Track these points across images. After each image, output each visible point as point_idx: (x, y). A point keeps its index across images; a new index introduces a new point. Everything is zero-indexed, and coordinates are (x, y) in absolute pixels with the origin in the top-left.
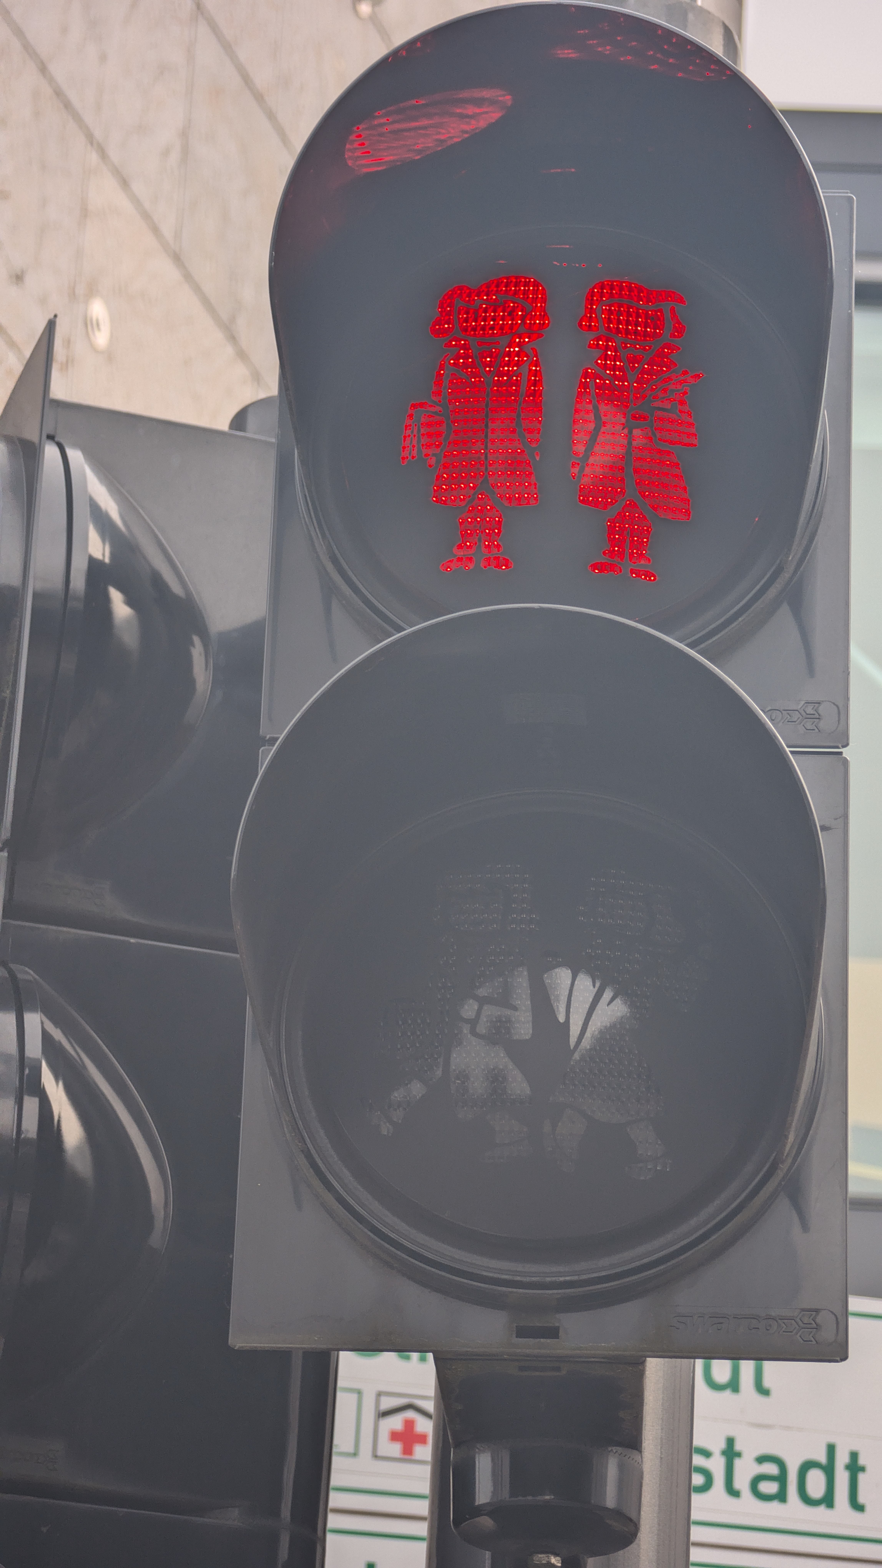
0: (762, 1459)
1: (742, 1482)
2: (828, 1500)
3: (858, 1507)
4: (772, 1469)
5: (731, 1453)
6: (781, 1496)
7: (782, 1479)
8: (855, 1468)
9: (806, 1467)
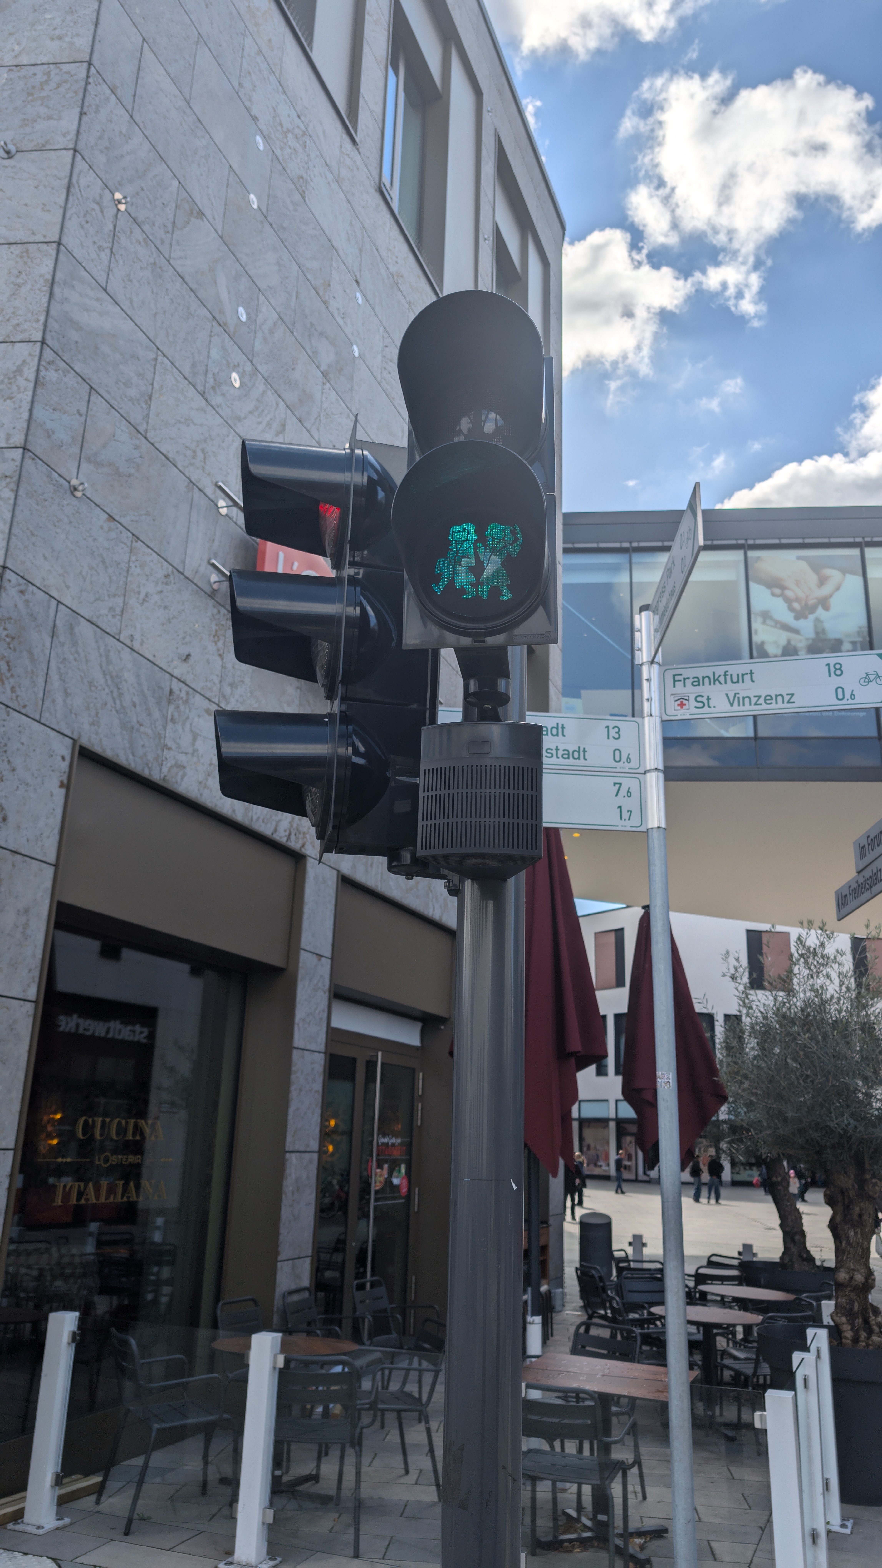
0: (564, 750)
1: (560, 755)
2: (579, 758)
3: (585, 759)
4: (566, 752)
5: (557, 749)
6: (568, 758)
7: (568, 754)
8: (584, 751)
9: (574, 751)
